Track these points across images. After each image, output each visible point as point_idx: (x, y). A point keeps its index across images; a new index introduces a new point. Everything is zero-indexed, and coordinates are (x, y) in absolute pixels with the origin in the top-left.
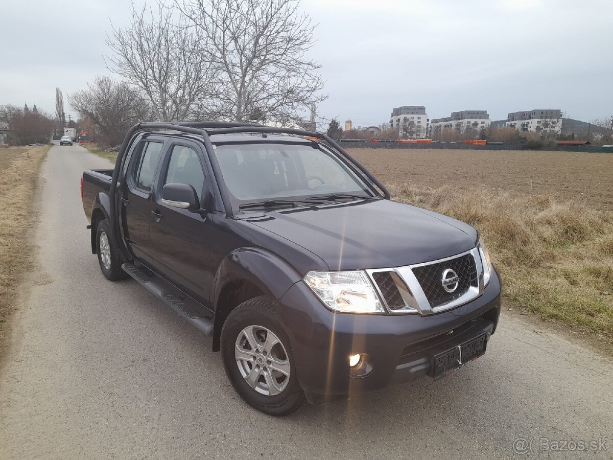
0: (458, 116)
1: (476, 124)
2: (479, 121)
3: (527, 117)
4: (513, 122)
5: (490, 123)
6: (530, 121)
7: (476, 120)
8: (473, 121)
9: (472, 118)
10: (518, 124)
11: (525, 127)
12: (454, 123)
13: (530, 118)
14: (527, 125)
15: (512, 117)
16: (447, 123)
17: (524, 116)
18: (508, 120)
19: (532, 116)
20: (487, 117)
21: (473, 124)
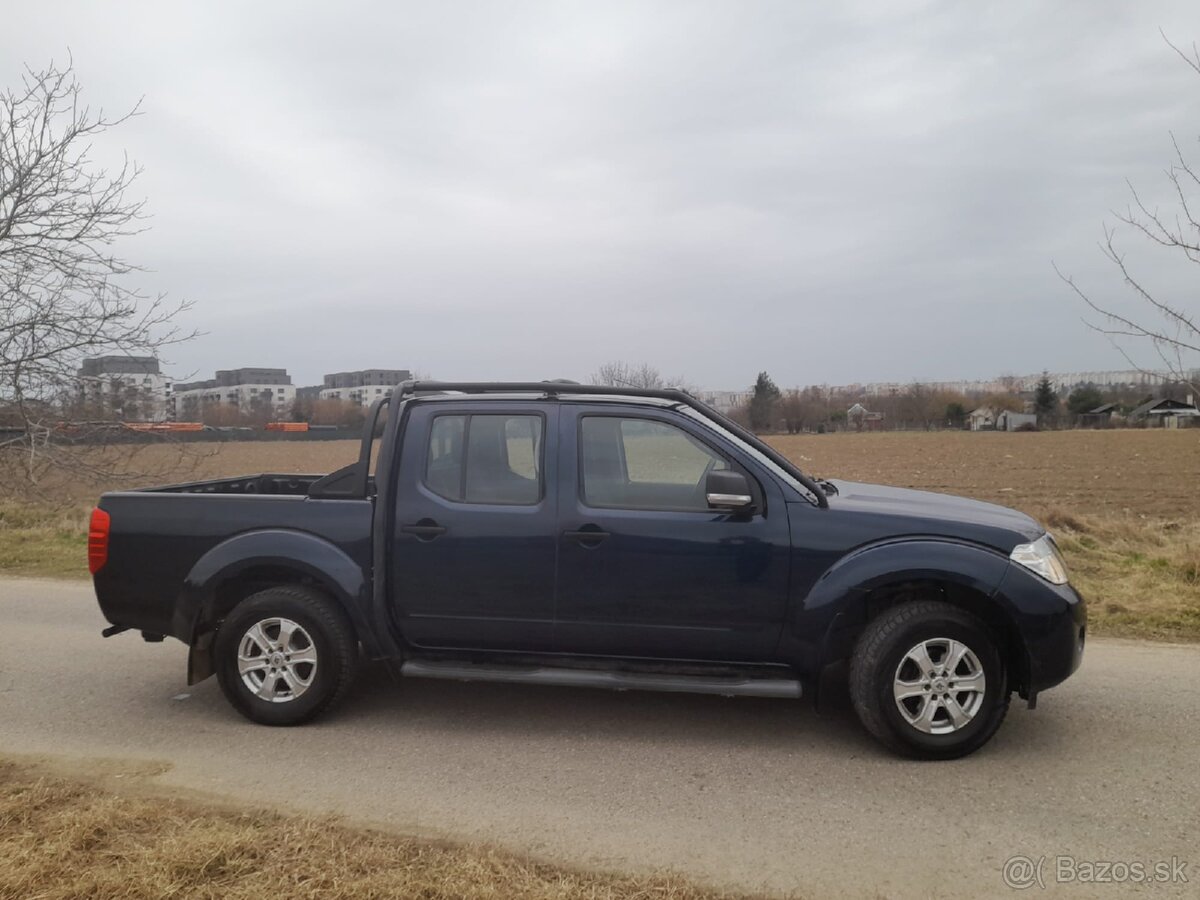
0: (227, 378)
1: (268, 394)
2: (274, 388)
3: (357, 381)
4: (334, 390)
5: (294, 392)
6: (364, 388)
7: (268, 386)
8: (262, 388)
9: (258, 382)
10: (345, 393)
11: (357, 399)
12: (223, 391)
13: (362, 384)
14: (360, 396)
15: (333, 381)
16: (207, 390)
17: (350, 379)
18: (326, 387)
19: (365, 381)
20: (287, 380)
21: (263, 394)
